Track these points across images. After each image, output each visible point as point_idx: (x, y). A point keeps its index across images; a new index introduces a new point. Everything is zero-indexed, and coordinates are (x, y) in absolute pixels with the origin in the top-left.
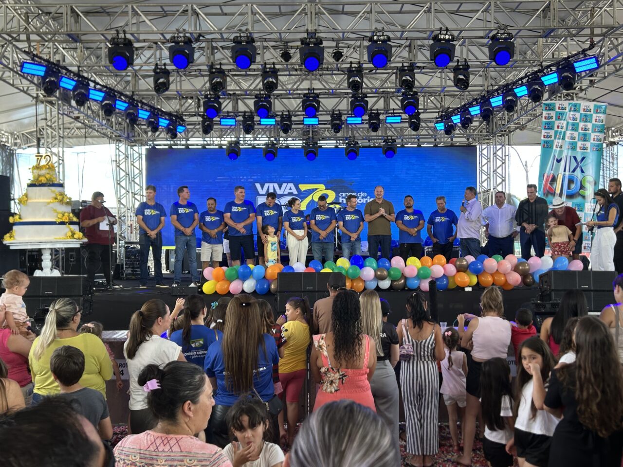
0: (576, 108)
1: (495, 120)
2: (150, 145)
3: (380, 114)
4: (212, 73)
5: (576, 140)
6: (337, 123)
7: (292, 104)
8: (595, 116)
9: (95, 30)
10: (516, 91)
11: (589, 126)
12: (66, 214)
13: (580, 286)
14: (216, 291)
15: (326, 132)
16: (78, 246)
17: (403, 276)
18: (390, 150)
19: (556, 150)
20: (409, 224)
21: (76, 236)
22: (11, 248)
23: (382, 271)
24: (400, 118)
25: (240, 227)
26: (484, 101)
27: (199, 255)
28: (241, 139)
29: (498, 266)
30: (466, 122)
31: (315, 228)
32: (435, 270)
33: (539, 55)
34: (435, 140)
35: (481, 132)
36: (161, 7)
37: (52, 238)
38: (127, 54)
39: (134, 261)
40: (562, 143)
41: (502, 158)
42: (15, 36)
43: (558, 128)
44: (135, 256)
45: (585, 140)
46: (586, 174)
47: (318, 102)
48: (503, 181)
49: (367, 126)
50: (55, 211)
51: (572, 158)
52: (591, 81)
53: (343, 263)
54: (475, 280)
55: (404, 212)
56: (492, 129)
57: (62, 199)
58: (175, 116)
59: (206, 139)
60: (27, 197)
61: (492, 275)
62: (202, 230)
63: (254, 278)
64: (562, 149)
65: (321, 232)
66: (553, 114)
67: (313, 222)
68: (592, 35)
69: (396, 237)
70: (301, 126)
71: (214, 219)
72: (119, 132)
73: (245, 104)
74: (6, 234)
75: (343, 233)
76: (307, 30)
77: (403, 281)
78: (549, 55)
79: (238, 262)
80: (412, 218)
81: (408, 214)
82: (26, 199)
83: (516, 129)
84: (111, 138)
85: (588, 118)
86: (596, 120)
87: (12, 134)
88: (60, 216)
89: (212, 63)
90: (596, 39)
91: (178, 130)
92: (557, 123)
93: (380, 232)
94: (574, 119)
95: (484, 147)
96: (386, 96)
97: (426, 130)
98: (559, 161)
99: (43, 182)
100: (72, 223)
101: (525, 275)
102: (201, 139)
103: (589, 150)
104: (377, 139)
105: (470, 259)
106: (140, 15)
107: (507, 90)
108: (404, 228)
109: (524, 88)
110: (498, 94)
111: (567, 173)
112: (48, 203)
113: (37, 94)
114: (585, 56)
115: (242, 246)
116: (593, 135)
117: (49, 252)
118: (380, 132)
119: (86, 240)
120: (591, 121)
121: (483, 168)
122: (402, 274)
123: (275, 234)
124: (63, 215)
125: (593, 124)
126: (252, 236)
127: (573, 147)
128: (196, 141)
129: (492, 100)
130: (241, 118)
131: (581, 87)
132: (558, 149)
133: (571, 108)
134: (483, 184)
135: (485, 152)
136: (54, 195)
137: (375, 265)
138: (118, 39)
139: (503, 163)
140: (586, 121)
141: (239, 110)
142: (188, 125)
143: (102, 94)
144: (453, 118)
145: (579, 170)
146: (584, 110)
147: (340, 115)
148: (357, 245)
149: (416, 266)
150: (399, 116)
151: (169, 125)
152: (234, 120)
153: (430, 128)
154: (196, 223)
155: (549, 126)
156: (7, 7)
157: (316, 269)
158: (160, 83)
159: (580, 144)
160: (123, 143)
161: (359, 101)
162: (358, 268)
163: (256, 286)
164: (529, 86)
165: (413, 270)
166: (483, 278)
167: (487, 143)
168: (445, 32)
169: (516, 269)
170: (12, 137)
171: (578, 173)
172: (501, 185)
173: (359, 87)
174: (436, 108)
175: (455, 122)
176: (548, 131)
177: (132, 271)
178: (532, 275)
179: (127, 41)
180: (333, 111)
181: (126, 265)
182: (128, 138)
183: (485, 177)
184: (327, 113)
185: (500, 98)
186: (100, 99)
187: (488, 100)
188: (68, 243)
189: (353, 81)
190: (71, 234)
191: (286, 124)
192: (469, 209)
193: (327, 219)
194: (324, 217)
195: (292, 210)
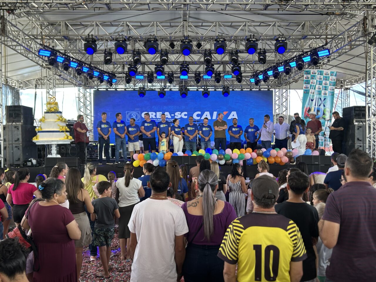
0: (321, 73)
1: (282, 77)
2: (96, 88)
3: (221, 73)
4: (134, 54)
5: (321, 90)
6: (198, 78)
7: (173, 67)
8: (331, 77)
9: (77, 34)
10: (290, 64)
11: (328, 82)
12: (64, 127)
13: (314, 163)
14: (139, 166)
15: (192, 82)
16: (70, 143)
17: (231, 158)
18: (226, 93)
19: (310, 95)
20: (235, 132)
21: (69, 138)
22: (36, 144)
23: (221, 156)
24: (231, 76)
25: (148, 134)
26: (275, 68)
28: (146, 86)
29: (277, 154)
30: (266, 79)
31: (187, 134)
32: (246, 155)
33: (302, 47)
34: (251, 87)
35: (275, 83)
36: (111, 23)
37: (58, 139)
38: (93, 46)
39: (92, 151)
40: (314, 91)
41: (286, 97)
42: (35, 36)
43: (312, 83)
44: (92, 149)
45: (326, 90)
46: (326, 107)
47: (188, 68)
48: (286, 109)
49: (214, 79)
50: (59, 125)
51: (319, 99)
52: (328, 60)
53: (202, 152)
55: (232, 127)
56: (281, 82)
57: (61, 119)
58: (111, 74)
59: (127, 86)
60: (44, 118)
61: (274, 158)
62: (128, 135)
63: (158, 159)
64: (314, 93)
65: (190, 136)
66: (309, 76)
67: (186, 131)
68: (327, 38)
69: (228, 139)
70: (179, 79)
71: (133, 129)
72: (80, 82)
73: (149, 68)
74: (34, 137)
75: (201, 137)
76: (184, 35)
77: (231, 161)
78: (307, 47)
79: (148, 151)
80: (236, 129)
81: (235, 128)
82: (44, 119)
83: (293, 81)
84: (76, 85)
85: (327, 79)
86: (331, 79)
87: (18, 81)
88: (61, 128)
89: (134, 49)
90: (328, 40)
91: (113, 82)
92: (311, 81)
94: (320, 79)
95: (277, 90)
96: (224, 63)
97: (246, 82)
98: (312, 100)
99: (53, 111)
100: (67, 131)
101: (290, 158)
102: (124, 86)
103: (327, 95)
104: (219, 86)
105: (264, 150)
106: (99, 26)
107: (286, 63)
108: (232, 134)
110: (282, 65)
111: (316, 106)
112: (56, 122)
113: (42, 64)
114: (323, 48)
115: (149, 143)
116: (330, 87)
117: (55, 146)
118: (221, 83)
119: (73, 140)
120: (328, 80)
121: (276, 102)
123: (166, 137)
124: (63, 128)
125: (330, 82)
126: (155, 138)
127: (320, 93)
128: (121, 87)
129: (279, 68)
130: (146, 75)
131: (324, 63)
132: (312, 94)
133: (319, 73)
134: (276, 111)
135: (277, 93)
136: (58, 118)
137: (217, 153)
138: (89, 39)
139: (286, 100)
140: (326, 80)
141: (145, 71)
142: (117, 78)
143: (76, 64)
144: (259, 76)
145: (322, 105)
146: (325, 74)
147: (200, 74)
148: (209, 143)
149: (237, 153)
150: (231, 75)
151: (108, 79)
152: (143, 76)
153: (247, 80)
154: (125, 132)
155: (307, 82)
156: (33, 22)
157: (188, 155)
158: (108, 59)
159: (323, 92)
160: (82, 87)
161: (210, 68)
162: (209, 154)
163: (160, 163)
164: (297, 62)
165: (236, 155)
166: (270, 160)
167: (279, 89)
168: (253, 37)
169: (286, 155)
170: (18, 83)
171: (322, 107)
172: (285, 112)
173: (210, 62)
174: (251, 71)
175: (260, 78)
176: (307, 85)
177: (90, 156)
178: (294, 158)
179: (93, 40)
180: (196, 71)
181: (87, 153)
182: (85, 85)
183: (277, 107)
184: (193, 73)
185: (283, 67)
186: (75, 67)
187: (277, 68)
188: (65, 141)
189: (207, 59)
190: (66, 137)
191: (170, 79)
192: (268, 126)
193: (193, 129)
194: (191, 129)
195: (175, 125)
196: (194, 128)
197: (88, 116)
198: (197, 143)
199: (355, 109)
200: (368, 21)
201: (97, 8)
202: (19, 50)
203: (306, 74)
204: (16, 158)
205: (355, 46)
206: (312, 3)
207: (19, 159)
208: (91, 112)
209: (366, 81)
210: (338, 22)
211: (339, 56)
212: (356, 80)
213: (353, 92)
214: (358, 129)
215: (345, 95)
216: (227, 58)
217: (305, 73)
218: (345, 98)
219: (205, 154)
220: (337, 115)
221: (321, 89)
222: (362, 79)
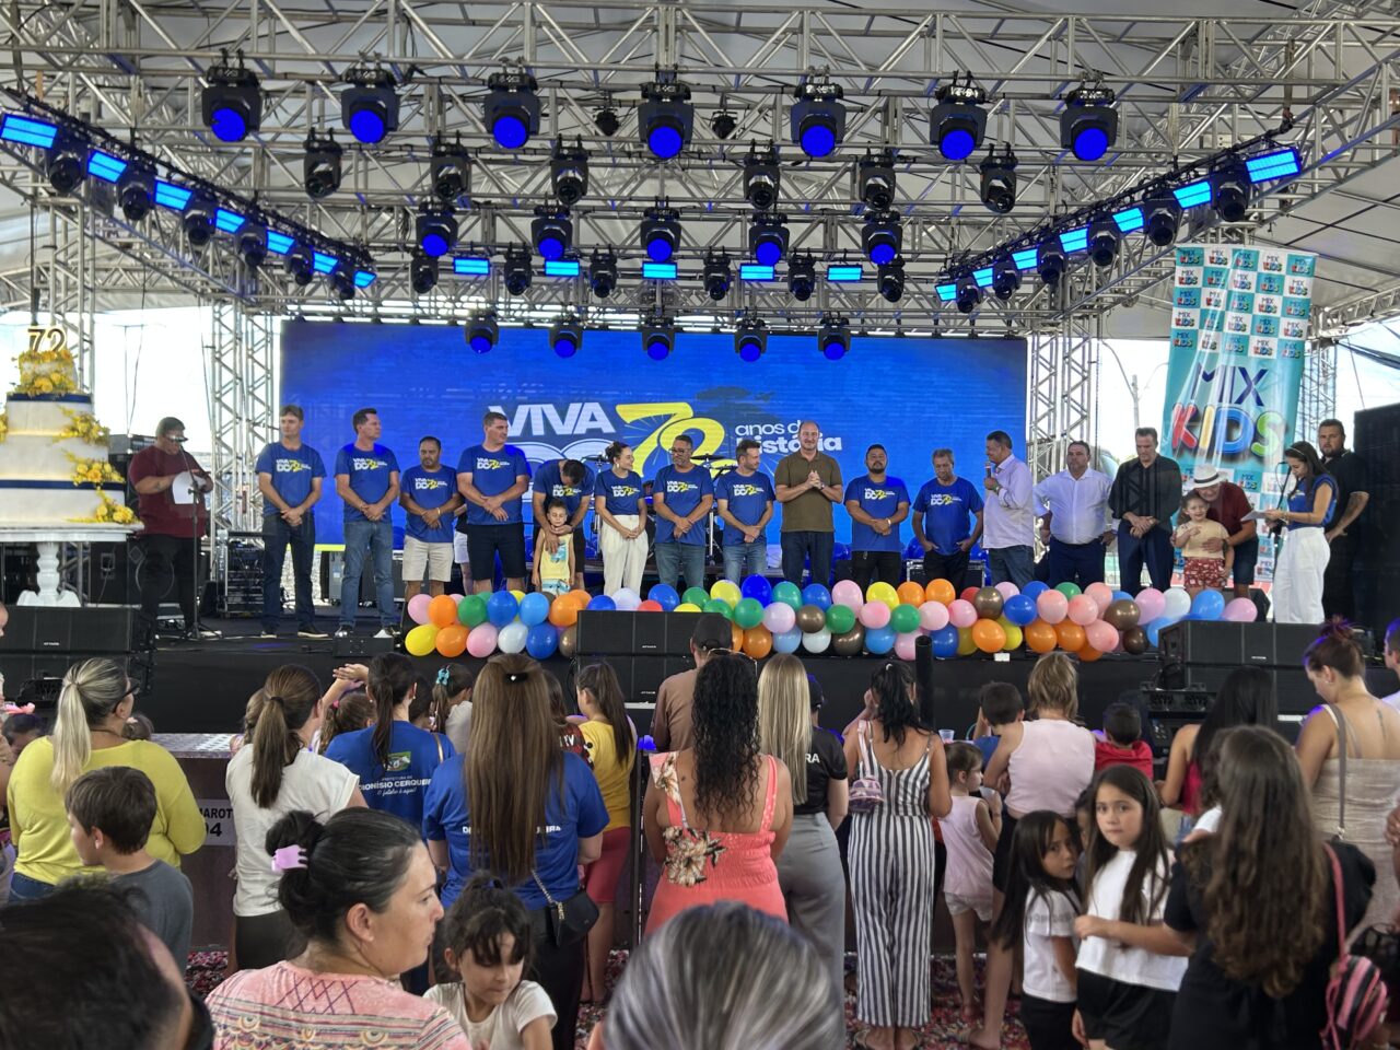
0: (1248, 262)
1: (1069, 282)
2: (292, 314)
3: (816, 259)
4: (437, 154)
5: (1248, 332)
6: (718, 276)
7: (616, 231)
8: (1289, 281)
9: (173, 46)
10: (1118, 218)
11: (1277, 301)
12: (96, 466)
13: (1248, 657)
14: (436, 650)
15: (693, 298)
17: (859, 625)
18: (835, 342)
19: (1202, 353)
20: (877, 508)
21: (117, 516)
23: (811, 613)
24: (859, 270)
25: (494, 505)
26: (1046, 238)
27: (398, 567)
28: (501, 306)
29: (1070, 608)
30: (1006, 285)
31: (665, 511)
32: (928, 613)
33: (1169, 140)
34: (936, 322)
35: (1037, 308)
36: (328, 1)
37: (62, 520)
38: (246, 105)
39: (250, 576)
40: (1218, 337)
41: (1082, 367)
43: (1209, 304)
44: (251, 565)
45: (1267, 333)
46: (1266, 408)
47: (678, 229)
48: (1083, 417)
49: (785, 286)
50: (71, 457)
51: (1238, 372)
52: (1283, 202)
53: (726, 592)
54: (1016, 638)
55: (865, 482)
56: (1063, 303)
57: (88, 432)
58: (351, 249)
59: (421, 304)
60: (6, 423)
61: (1056, 627)
62: (406, 508)
63: (522, 621)
64: (1215, 348)
65: (676, 519)
66: (1198, 272)
67: (660, 496)
68: (1289, 99)
69: (844, 536)
70: (637, 282)
71: (434, 484)
72: (221, 281)
73: (513, 227)
75: (727, 525)
76: (657, 65)
77: (857, 636)
78: (1192, 141)
79: (488, 584)
80: (882, 495)
81: (874, 487)
82: (3, 428)
83: (1115, 303)
84: (203, 293)
85: (1275, 285)
86: (1291, 288)
88: (82, 469)
89: (439, 132)
90: (1297, 110)
91: (358, 282)
92: (1206, 293)
93: (811, 525)
94: (1244, 285)
95: (1044, 339)
96: (829, 219)
97: (917, 300)
98: (1208, 377)
99: (44, 390)
100: (109, 486)
101: (1127, 629)
102: (409, 304)
103: (1274, 356)
104: (806, 317)
105: (1009, 590)
106: (278, 18)
107: (1099, 216)
108: (863, 516)
109: (1136, 212)
110: (1079, 224)
111: (1226, 405)
112: (56, 439)
114: (1272, 146)
115: (496, 547)
116: (1284, 323)
117: (55, 550)
118: (813, 301)
120: (1279, 292)
121: (1041, 388)
122: (857, 620)
124: (90, 468)
125: (1285, 299)
126: (521, 526)
127: (1241, 347)
128: (398, 308)
129: (1064, 238)
130: (501, 259)
131: (1261, 214)
132: (1208, 351)
133: (1238, 261)
134: (1040, 425)
135: (1045, 352)
136: (69, 422)
137: (796, 598)
138: (225, 69)
139: (1084, 379)
140: (1269, 291)
141: (498, 240)
142: (380, 269)
143: (186, 195)
144: (977, 275)
145: (1250, 398)
146: (1266, 266)
147: (725, 260)
148: (759, 553)
149: (887, 603)
150: (858, 266)
151: (336, 268)
152: (485, 263)
153: (924, 295)
154: (393, 493)
155: (1189, 299)
157: (663, 605)
158: (320, 173)
159: (1255, 341)
160: (230, 307)
161: (770, 229)
162: (758, 604)
163: (529, 639)
164: (1146, 208)
165: (882, 612)
166: (1034, 635)
167: (1050, 333)
168: (965, 82)
169: (1108, 615)
171: (1249, 405)
172: (1078, 427)
173: (769, 198)
174: (941, 251)
175: (981, 283)
176: (1187, 310)
177: (244, 598)
178: (1144, 629)
179: (245, 76)
180: (711, 249)
181: (229, 583)
182: (242, 296)
183: (1042, 409)
184: (696, 253)
185: (1083, 233)
186: (181, 205)
187: (1056, 237)
188: (99, 531)
189: (757, 185)
190: (105, 511)
191: (602, 276)
192: (1003, 482)
193: (691, 491)
194: (684, 487)
195: (614, 469)
196: (694, 487)
197: (256, 429)
198: (708, 548)
203: (1183, 263)
208: (270, 410)
210: (1346, 26)
212: (1367, 307)
215: (1315, 367)
217: (1178, 261)
218: (1315, 378)
219: (740, 604)
221: (1248, 329)
222: (1391, 302)
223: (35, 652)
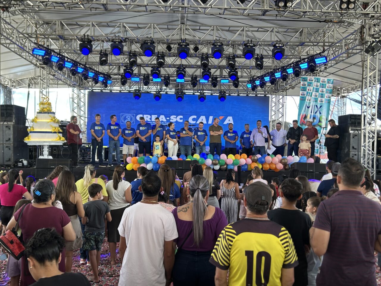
0: (318, 81)
1: (279, 83)
2: (90, 89)
3: (218, 77)
4: (130, 56)
5: (318, 97)
6: (194, 81)
7: (170, 71)
8: (327, 85)
9: (73, 33)
10: (287, 70)
11: (324, 90)
12: (57, 128)
13: (309, 170)
14: (133, 169)
15: (188, 86)
16: (62, 144)
17: (226, 164)
18: (222, 97)
19: (307, 102)
20: (231, 138)
21: (62, 139)
22: (28, 144)
23: (215, 161)
24: (228, 80)
26: (272, 74)
28: (142, 88)
29: (272, 160)
30: (263, 85)
32: (241, 161)
33: (299, 53)
34: (247, 92)
35: (272, 89)
36: (107, 23)
37: (50, 140)
38: (89, 46)
39: (84, 153)
40: (311, 98)
41: (282, 103)
42: (30, 35)
43: (309, 90)
44: (85, 151)
45: (322, 97)
46: (322, 115)
47: (185, 72)
48: (282, 116)
49: (210, 83)
50: (51, 126)
51: (315, 106)
52: (325, 67)
54: (261, 166)
55: (228, 132)
56: (278, 88)
57: (55, 120)
58: (106, 75)
59: (122, 88)
60: (37, 118)
61: (269, 164)
62: (123, 137)
63: (152, 163)
64: (310, 101)
66: (306, 83)
68: (324, 45)
69: (224, 144)
70: (175, 82)
71: (130, 132)
72: (75, 82)
73: (145, 70)
74: (25, 137)
75: (196, 141)
76: (181, 38)
77: (225, 166)
78: (304, 53)
79: (142, 155)
80: (232, 135)
81: (230, 133)
82: (36, 120)
83: (290, 88)
84: (70, 85)
85: (324, 86)
86: (328, 87)
87: (10, 80)
88: (54, 129)
89: (130, 51)
90: (326, 48)
91: (108, 83)
92: (308, 88)
93: (216, 141)
94: (317, 86)
96: (220, 68)
97: (242, 87)
98: (308, 107)
99: (46, 111)
100: (59, 133)
101: (285, 165)
102: (119, 88)
103: (324, 102)
104: (216, 91)
105: (259, 156)
106: (95, 26)
107: (283, 69)
108: (227, 139)
109: (291, 69)
110: (279, 71)
111: (312, 114)
112: (48, 122)
113: (36, 63)
114: (321, 56)
115: (144, 147)
116: (326, 95)
117: (47, 147)
118: (217, 87)
119: (66, 141)
120: (325, 88)
121: (273, 108)
122: (226, 163)
123: (160, 141)
125: (326, 89)
126: (150, 142)
127: (316, 101)
128: (117, 89)
129: (276, 74)
130: (142, 77)
131: (321, 70)
133: (315, 80)
134: (272, 117)
135: (274, 100)
136: (51, 118)
137: (212, 158)
138: (85, 39)
139: (283, 106)
140: (323, 87)
141: (142, 73)
142: (112, 79)
143: (71, 64)
144: (256, 82)
145: (318, 112)
146: (322, 82)
147: (196, 77)
148: (204, 148)
149: (232, 159)
151: (103, 80)
152: (139, 78)
153: (244, 85)
154: (120, 134)
155: (304, 89)
156: (27, 20)
157: (183, 159)
158: (103, 60)
159: (319, 99)
160: (76, 88)
161: (207, 72)
162: (204, 159)
163: (153, 166)
164: (294, 69)
165: (231, 161)
166: (265, 166)
167: (275, 95)
168: (250, 42)
169: (281, 162)
170: (10, 82)
172: (281, 118)
173: (206, 66)
174: (248, 76)
175: (257, 84)
176: (303, 92)
177: (83, 158)
178: (289, 165)
179: (89, 40)
180: (193, 75)
181: (80, 155)
182: (79, 86)
183: (273, 113)
184: (189, 76)
185: (280, 73)
186: (70, 67)
187: (274, 74)
188: (58, 142)
189: (204, 63)
190: (59, 138)
191: (167, 81)
195: (170, 129)
197: (82, 118)
198: (192, 147)
199: (350, 118)
200: (365, 29)
201: (94, 8)
202: (12, 48)
203: (303, 81)
204: (6, 158)
205: (352, 55)
206: (310, 10)
207: (10, 160)
208: (85, 113)
209: (362, 90)
210: (336, 30)
211: (337, 63)
212: (353, 89)
213: (349, 100)
214: (353, 137)
215: (341, 103)
216: (224, 63)
218: (341, 106)
219: (200, 159)
220: (333, 123)
221: (318, 96)
222: (358, 87)
223: (49, 168)
